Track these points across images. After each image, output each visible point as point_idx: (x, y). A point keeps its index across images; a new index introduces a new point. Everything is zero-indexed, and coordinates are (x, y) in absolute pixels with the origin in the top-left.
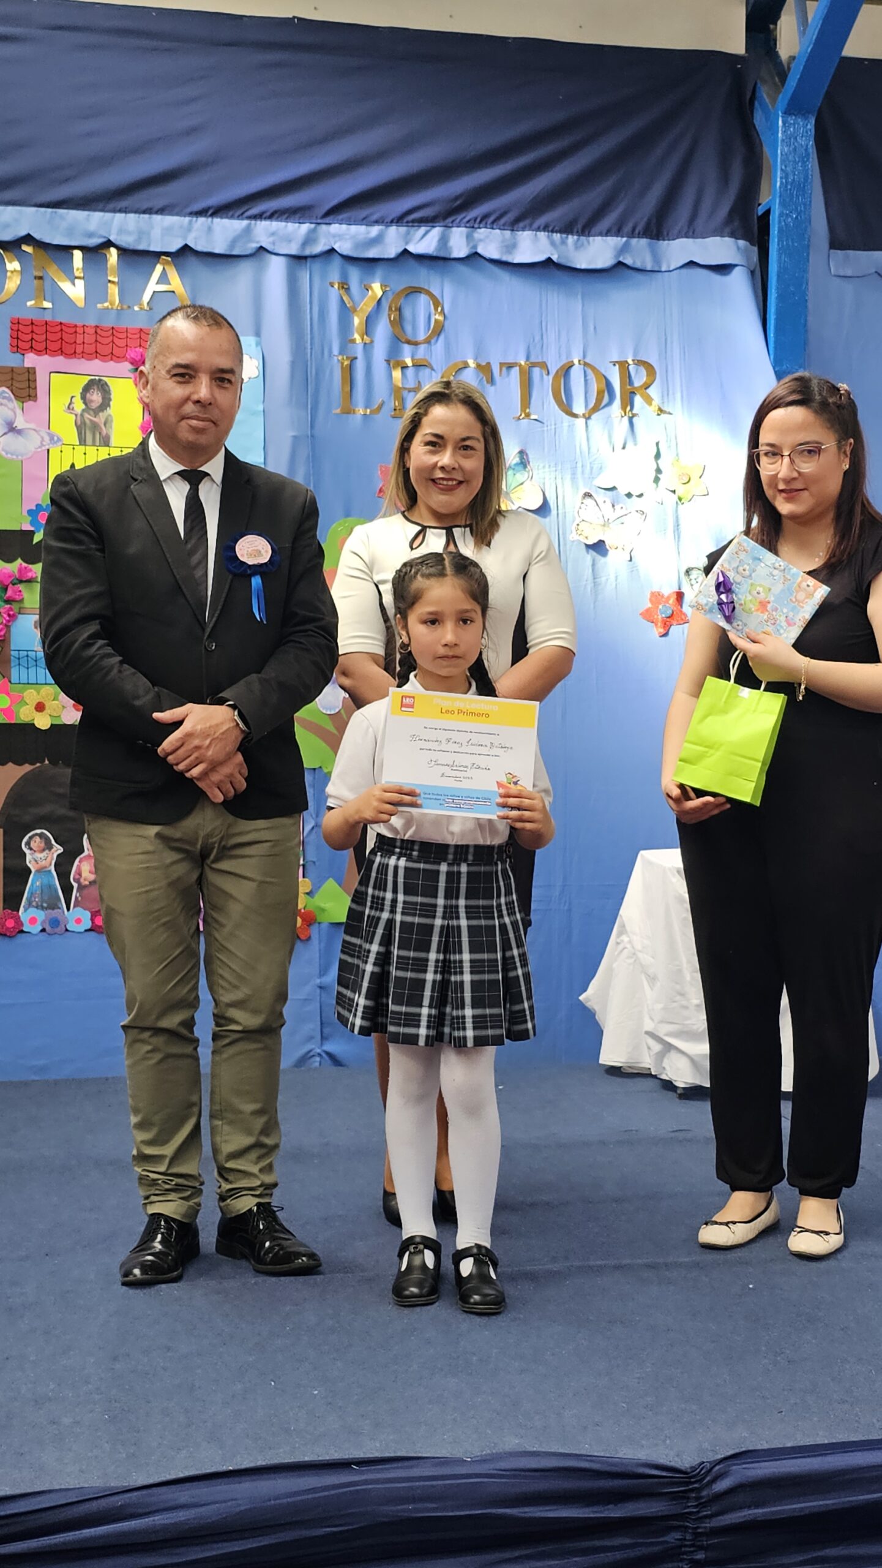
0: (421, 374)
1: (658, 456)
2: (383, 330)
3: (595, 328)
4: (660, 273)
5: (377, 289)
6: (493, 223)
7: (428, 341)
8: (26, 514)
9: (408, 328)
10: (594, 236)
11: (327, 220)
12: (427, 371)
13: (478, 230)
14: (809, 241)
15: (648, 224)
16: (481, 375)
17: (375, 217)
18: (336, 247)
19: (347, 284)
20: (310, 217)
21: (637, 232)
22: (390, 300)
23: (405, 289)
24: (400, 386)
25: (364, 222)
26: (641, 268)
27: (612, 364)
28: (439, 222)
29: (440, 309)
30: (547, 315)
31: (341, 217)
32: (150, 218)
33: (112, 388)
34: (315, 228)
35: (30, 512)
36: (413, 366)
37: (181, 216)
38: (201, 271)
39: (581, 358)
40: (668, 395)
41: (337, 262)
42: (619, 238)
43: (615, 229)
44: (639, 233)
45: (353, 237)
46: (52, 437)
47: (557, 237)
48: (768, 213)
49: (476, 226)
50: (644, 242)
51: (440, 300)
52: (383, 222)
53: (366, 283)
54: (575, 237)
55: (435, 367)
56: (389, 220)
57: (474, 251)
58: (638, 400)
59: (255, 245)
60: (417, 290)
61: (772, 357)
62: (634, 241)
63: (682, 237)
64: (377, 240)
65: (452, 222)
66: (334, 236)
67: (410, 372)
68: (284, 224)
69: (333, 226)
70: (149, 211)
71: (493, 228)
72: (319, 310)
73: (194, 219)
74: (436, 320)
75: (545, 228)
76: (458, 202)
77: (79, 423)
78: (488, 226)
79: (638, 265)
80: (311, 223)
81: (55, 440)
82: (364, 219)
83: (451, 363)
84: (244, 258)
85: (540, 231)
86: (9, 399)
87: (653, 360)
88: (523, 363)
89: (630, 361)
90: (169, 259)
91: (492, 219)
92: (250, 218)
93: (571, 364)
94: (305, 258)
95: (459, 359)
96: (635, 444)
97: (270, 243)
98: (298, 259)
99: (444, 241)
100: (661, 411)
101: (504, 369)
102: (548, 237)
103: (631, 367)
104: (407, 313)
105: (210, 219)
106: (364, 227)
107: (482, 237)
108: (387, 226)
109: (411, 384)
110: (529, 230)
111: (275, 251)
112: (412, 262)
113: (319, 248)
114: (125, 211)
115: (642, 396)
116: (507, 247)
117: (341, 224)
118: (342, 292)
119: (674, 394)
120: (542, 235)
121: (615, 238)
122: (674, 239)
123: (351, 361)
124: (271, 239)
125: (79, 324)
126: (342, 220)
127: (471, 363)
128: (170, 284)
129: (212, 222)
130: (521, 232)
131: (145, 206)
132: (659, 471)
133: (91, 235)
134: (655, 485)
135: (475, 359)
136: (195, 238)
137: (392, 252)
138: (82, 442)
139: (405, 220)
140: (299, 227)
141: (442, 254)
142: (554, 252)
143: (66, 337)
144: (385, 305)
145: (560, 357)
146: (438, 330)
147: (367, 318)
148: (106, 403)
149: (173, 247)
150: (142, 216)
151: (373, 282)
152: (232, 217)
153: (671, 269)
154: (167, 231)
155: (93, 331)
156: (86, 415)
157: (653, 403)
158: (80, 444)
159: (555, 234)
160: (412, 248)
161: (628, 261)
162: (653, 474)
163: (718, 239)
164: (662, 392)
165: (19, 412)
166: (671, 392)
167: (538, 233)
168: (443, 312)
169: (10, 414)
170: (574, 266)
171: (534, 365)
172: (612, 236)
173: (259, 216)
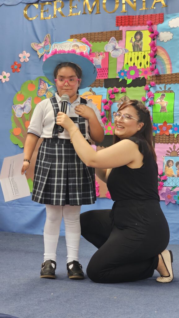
8: (117, 73)
33: (143, 34)
35: (119, 73)
46: (126, 50)
77: (133, 45)
81: (127, 51)
86: (115, 40)
125: (134, 15)
138: (134, 51)
143: (130, 20)
148: (141, 39)
155: (138, 17)
156: (136, 43)
158: (134, 52)
165: (117, 44)
169: (115, 44)
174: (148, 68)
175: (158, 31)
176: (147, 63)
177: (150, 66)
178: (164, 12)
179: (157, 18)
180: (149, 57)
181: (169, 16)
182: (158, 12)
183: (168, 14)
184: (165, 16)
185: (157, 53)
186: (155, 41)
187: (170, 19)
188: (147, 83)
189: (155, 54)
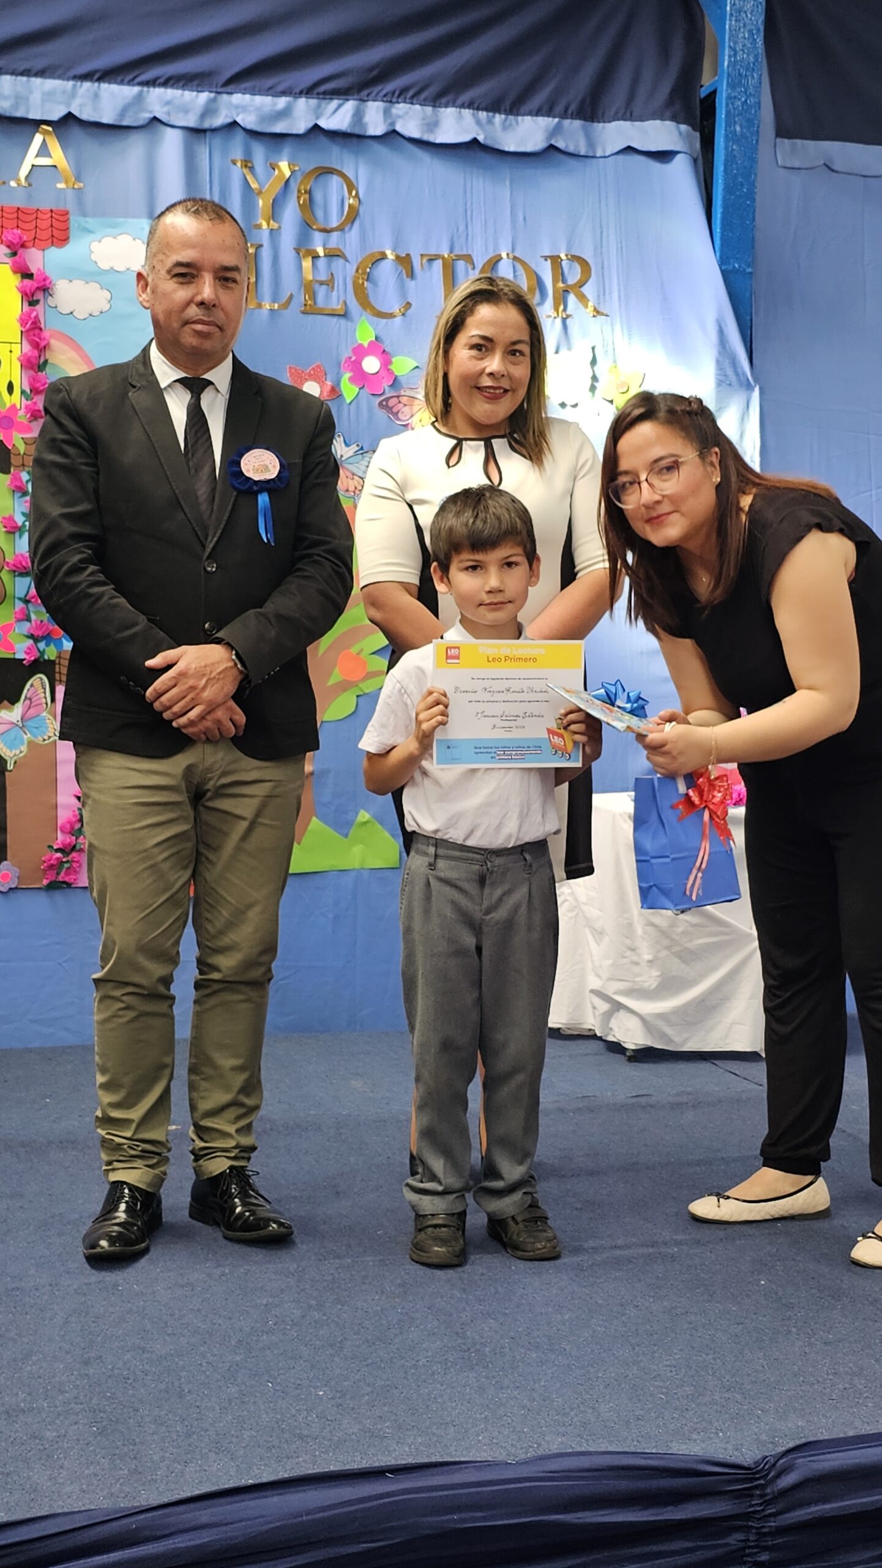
0: (334, 265)
1: (594, 362)
2: (291, 213)
3: (525, 219)
4: (595, 160)
5: (284, 167)
6: (413, 97)
7: (340, 228)
9: (319, 214)
10: (524, 115)
11: (229, 89)
12: (341, 261)
13: (397, 105)
14: (758, 126)
15: (582, 103)
16: (400, 268)
17: (280, 88)
18: (239, 120)
19: (250, 162)
20: (211, 85)
21: (570, 112)
22: (299, 181)
23: (316, 168)
24: (311, 278)
25: (270, 91)
26: (576, 153)
27: (543, 259)
28: (353, 95)
29: (354, 193)
30: (472, 203)
31: (244, 86)
32: (28, 81)
34: (216, 97)
36: (325, 256)
37: (63, 80)
38: (89, 145)
39: (510, 251)
40: (604, 294)
41: (239, 137)
42: (551, 119)
43: (545, 108)
44: (572, 114)
45: (258, 109)
47: (483, 115)
48: (713, 94)
49: (394, 100)
50: (577, 123)
51: (355, 184)
52: (291, 93)
53: (272, 162)
54: (503, 116)
55: (349, 258)
56: (298, 90)
57: (391, 128)
58: (572, 299)
59: (148, 116)
60: (330, 171)
61: (718, 254)
62: (567, 122)
63: (619, 120)
64: (285, 113)
65: (368, 96)
66: (237, 107)
67: (322, 263)
68: (180, 92)
69: (235, 95)
70: (27, 73)
71: (412, 103)
72: (221, 190)
73: (79, 83)
74: (350, 206)
75: (470, 105)
76: (375, 73)
78: (408, 101)
79: (571, 149)
80: (211, 92)
82: (270, 88)
83: (368, 253)
84: (135, 130)
85: (465, 108)
87: (588, 256)
88: (446, 256)
89: (563, 256)
90: (50, 129)
91: (411, 93)
92: (141, 84)
93: (498, 258)
94: (204, 131)
95: (376, 250)
96: (569, 349)
97: (165, 113)
98: (196, 132)
99: (358, 116)
100: (597, 312)
101: (424, 261)
102: (473, 115)
103: (564, 263)
104: (318, 196)
105: (96, 84)
106: (270, 98)
107: (400, 113)
108: (296, 98)
109: (323, 277)
110: (453, 106)
111: (171, 123)
112: (323, 140)
113: (220, 120)
115: (576, 295)
116: (428, 125)
117: (244, 94)
118: (246, 171)
119: (610, 294)
120: (467, 113)
121: (546, 118)
122: (610, 122)
123: (257, 249)
124: (166, 109)
126: (245, 89)
127: (391, 256)
128: (50, 157)
129: (99, 87)
130: (443, 109)
131: (23, 66)
132: (594, 378)
134: (591, 394)
135: (394, 250)
136: (80, 105)
137: (301, 127)
139: (316, 91)
140: (197, 96)
141: (357, 131)
142: (481, 132)
144: (294, 187)
145: (486, 249)
146: (353, 215)
147: (274, 200)
149: (56, 114)
150: (19, 78)
151: (281, 161)
152: (122, 83)
153: (607, 154)
154: (48, 96)
157: (590, 304)
159: (480, 112)
160: (323, 124)
161: (561, 144)
162: (590, 382)
163: (658, 122)
164: (598, 291)
166: (607, 292)
167: (462, 110)
168: (357, 193)
170: (501, 148)
171: (460, 257)
172: (543, 116)
173: (152, 83)
174: (13, 406)
175: (50, 272)
176: (10, 388)
177: (23, 398)
178: (71, 206)
179: (44, 224)
180: (17, 366)
181: (90, 222)
182: (45, 203)
183: (85, 215)
184: (74, 221)
185: (48, 355)
186: (39, 308)
187: (91, 237)
188: (12, 461)
189: (42, 361)
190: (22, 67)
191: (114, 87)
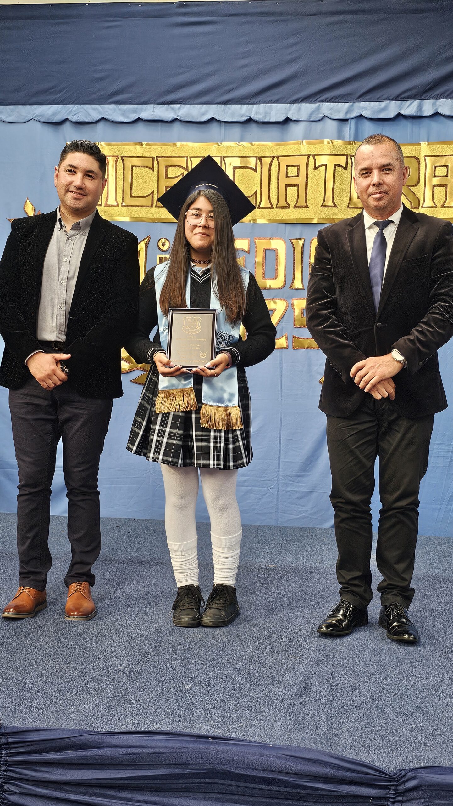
6: (448, 95)
11: (359, 100)
13: (439, 100)
17: (383, 98)
18: (363, 114)
20: (350, 100)
28: (418, 98)
31: (366, 98)
32: (271, 106)
34: (353, 104)
45: (372, 108)
49: (438, 98)
52: (388, 100)
56: (391, 98)
57: (436, 111)
59: (322, 115)
64: (384, 109)
65: (425, 97)
66: (363, 108)
68: (336, 104)
69: (361, 103)
70: (270, 102)
71: (446, 99)
73: (292, 104)
76: (429, 86)
78: (444, 98)
80: (350, 102)
82: (378, 99)
84: (316, 122)
92: (320, 102)
94: (347, 120)
97: (329, 114)
98: (342, 121)
99: (420, 108)
105: (299, 104)
106: (377, 103)
107: (441, 104)
108: (390, 101)
111: (331, 117)
112: (402, 120)
113: (354, 114)
114: (259, 103)
117: (365, 102)
124: (330, 112)
126: (366, 100)
129: (301, 105)
133: (242, 116)
136: (292, 114)
137: (392, 115)
139: (400, 98)
140: (344, 105)
141: (419, 114)
149: (281, 119)
150: (267, 105)
152: (311, 102)
154: (279, 111)
160: (403, 112)
173: (324, 101)
190: (268, 101)
191: (308, 104)
